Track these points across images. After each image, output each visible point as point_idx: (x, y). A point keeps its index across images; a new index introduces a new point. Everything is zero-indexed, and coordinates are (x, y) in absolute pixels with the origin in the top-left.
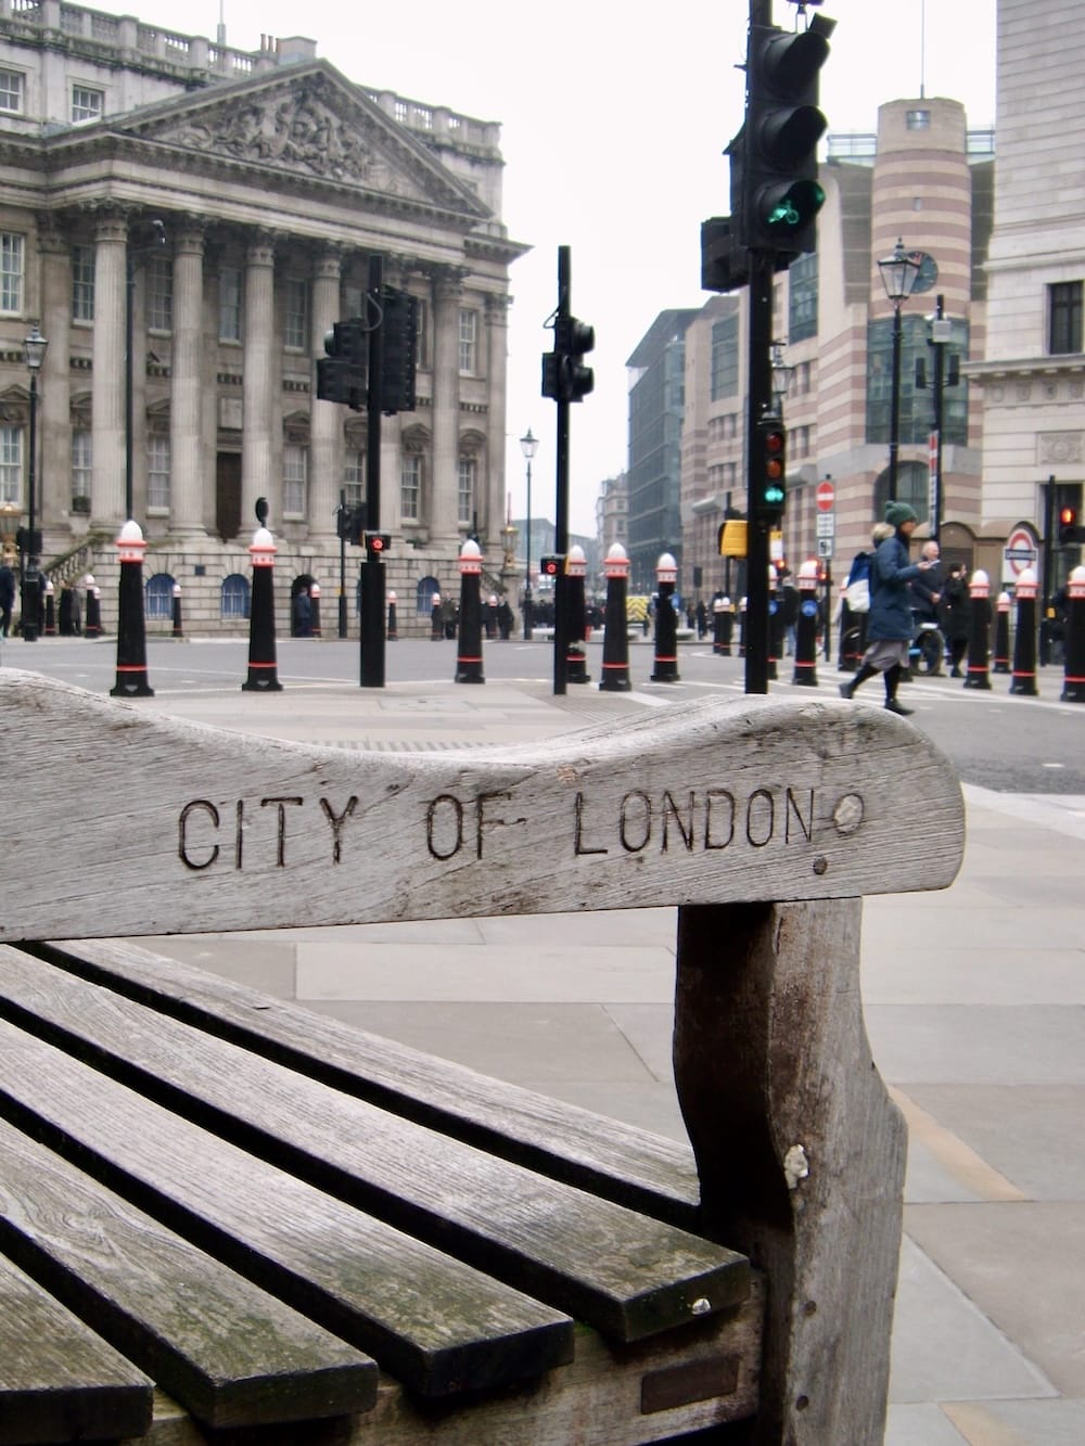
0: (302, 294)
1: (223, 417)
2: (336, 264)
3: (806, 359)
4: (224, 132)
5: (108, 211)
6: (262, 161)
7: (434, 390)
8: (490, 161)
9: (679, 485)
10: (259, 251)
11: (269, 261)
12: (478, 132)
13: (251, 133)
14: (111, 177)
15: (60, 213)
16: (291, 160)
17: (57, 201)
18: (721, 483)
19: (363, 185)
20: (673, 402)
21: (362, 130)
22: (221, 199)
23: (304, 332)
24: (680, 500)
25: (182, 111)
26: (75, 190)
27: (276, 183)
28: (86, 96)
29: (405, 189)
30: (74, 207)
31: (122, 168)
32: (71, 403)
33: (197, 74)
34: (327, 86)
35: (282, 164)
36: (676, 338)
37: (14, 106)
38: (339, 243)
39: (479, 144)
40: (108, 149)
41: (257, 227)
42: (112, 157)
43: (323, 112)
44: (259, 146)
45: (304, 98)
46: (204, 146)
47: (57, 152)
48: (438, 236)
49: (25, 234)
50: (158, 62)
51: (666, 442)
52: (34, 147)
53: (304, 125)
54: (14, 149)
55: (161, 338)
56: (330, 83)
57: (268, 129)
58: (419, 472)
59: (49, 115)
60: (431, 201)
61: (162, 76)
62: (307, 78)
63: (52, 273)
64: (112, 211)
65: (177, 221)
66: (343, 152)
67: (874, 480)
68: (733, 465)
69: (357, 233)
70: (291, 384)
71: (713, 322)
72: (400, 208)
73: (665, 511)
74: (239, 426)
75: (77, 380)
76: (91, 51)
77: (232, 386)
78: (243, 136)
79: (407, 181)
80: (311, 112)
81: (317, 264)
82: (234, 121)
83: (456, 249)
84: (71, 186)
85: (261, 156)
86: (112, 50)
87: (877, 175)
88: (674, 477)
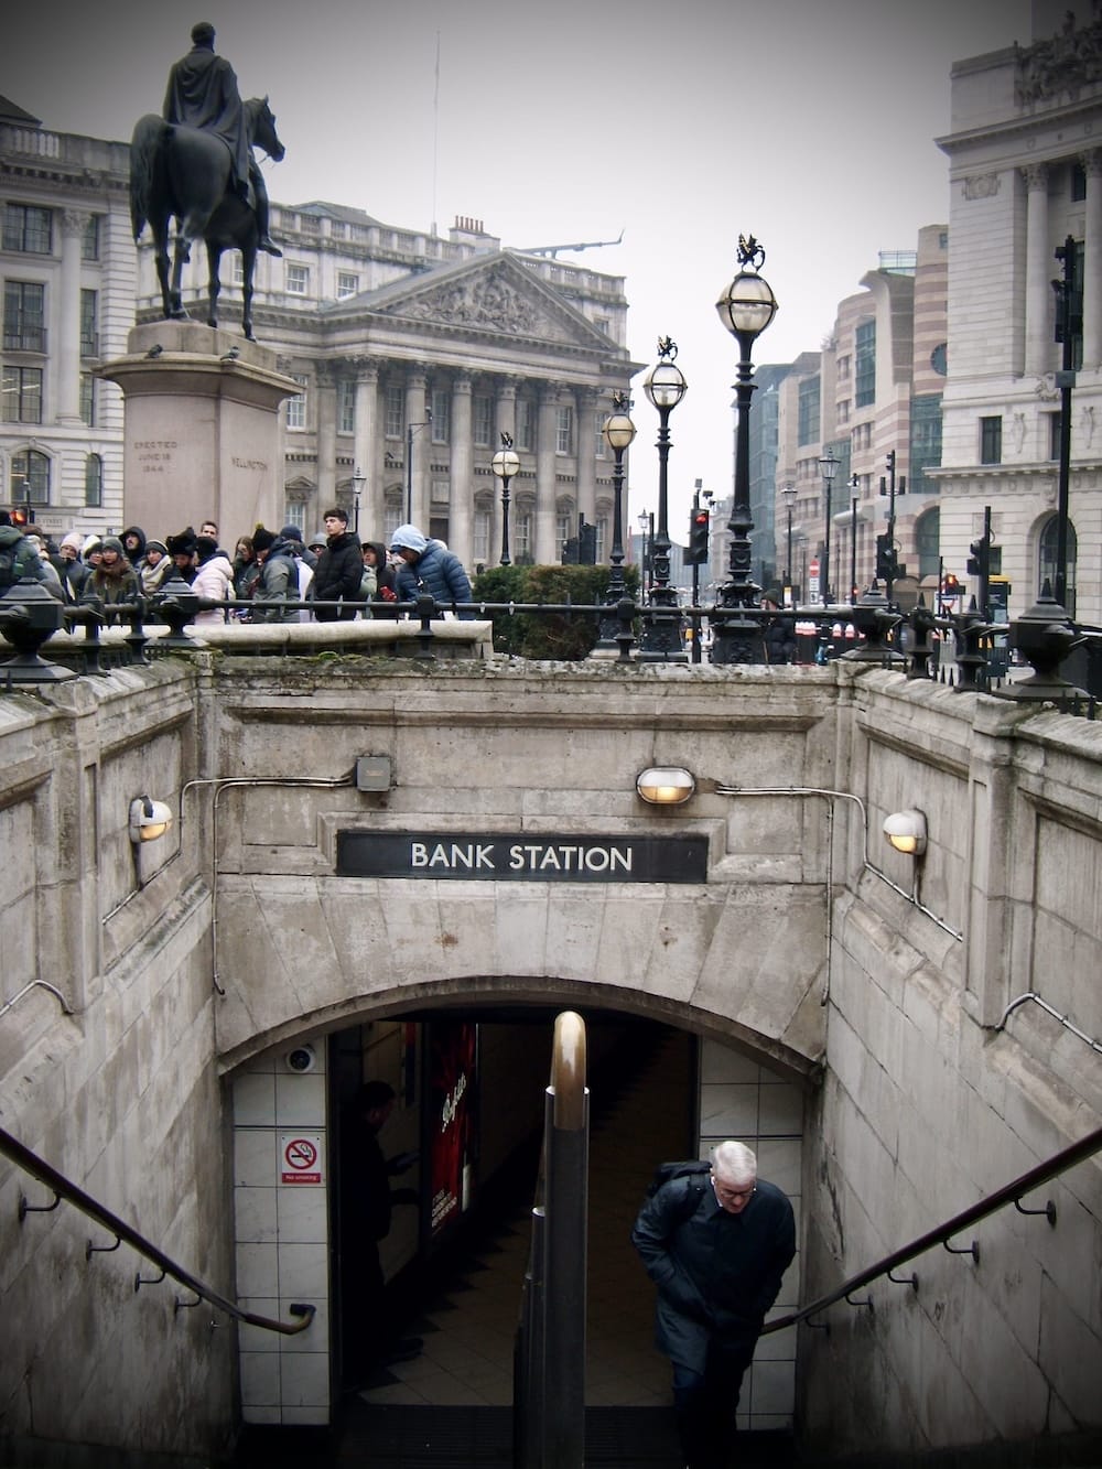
0: (487, 406)
1: (435, 495)
2: (513, 390)
3: (868, 421)
4: (440, 305)
5: (364, 363)
6: (465, 323)
7: (578, 471)
8: (619, 305)
9: (773, 514)
10: (462, 384)
11: (469, 391)
12: (609, 284)
13: (457, 304)
14: (368, 341)
15: (331, 361)
16: (483, 321)
17: (330, 354)
18: (806, 514)
19: (532, 335)
20: (769, 442)
21: (531, 296)
22: (437, 351)
23: (489, 433)
24: (774, 526)
25: (414, 295)
26: (342, 348)
27: (473, 338)
28: (348, 280)
29: (559, 335)
30: (343, 359)
31: (375, 334)
32: (337, 487)
33: (418, 260)
34: (507, 270)
35: (477, 324)
36: (771, 388)
37: (301, 289)
38: (515, 375)
39: (610, 292)
40: (367, 323)
41: (460, 368)
42: (369, 327)
43: (504, 286)
44: (463, 314)
45: (492, 278)
46: (427, 315)
47: (331, 323)
48: (582, 366)
49: (308, 376)
50: (394, 254)
51: (763, 476)
52: (317, 319)
53: (492, 297)
54: (303, 321)
55: (394, 441)
56: (510, 268)
57: (468, 301)
58: (566, 528)
59: (324, 295)
60: (577, 342)
61: (396, 263)
62: (494, 265)
63: (325, 400)
64: (368, 363)
65: (407, 367)
66: (517, 313)
67: (913, 521)
68: (815, 500)
69: (527, 367)
70: (480, 470)
71: (801, 378)
72: (555, 349)
73: (762, 534)
74: (446, 500)
75: (340, 472)
76: (350, 250)
77: (440, 472)
78: (452, 307)
79: (561, 329)
80: (497, 288)
81: (500, 390)
82: (447, 297)
83: (594, 374)
84: (340, 344)
85: (463, 320)
86: (363, 247)
87: (917, 282)
88: (770, 506)
